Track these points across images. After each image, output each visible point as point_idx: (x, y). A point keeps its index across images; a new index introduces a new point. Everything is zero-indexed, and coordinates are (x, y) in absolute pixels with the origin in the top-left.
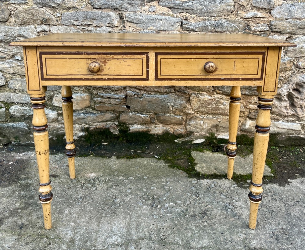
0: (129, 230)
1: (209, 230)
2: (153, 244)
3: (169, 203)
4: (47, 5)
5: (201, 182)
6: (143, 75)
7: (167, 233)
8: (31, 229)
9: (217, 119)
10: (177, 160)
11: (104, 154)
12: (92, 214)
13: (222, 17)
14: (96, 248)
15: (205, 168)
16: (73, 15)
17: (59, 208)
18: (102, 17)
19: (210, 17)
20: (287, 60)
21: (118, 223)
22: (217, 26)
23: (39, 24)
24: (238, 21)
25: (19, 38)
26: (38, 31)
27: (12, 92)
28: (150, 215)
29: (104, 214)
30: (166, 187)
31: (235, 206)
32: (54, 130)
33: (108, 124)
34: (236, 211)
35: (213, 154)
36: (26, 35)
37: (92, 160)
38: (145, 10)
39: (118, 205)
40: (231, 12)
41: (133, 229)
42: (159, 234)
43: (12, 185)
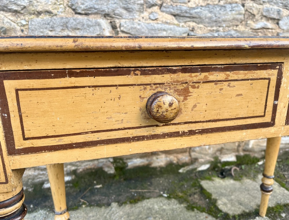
4: (5, 9)
6: (264, 116)
10: (190, 196)
13: (231, 28)
15: (229, 205)
16: (47, 23)
18: (89, 26)
19: (218, 27)
33: (101, 162)
38: (145, 18)
40: (241, 22)
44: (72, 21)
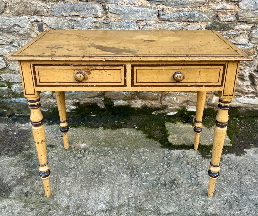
0: (112, 198)
1: (175, 197)
2: (131, 210)
3: (145, 173)
5: (172, 152)
6: (121, 82)
7: (143, 201)
8: (34, 196)
9: (188, 95)
10: (153, 131)
11: (93, 124)
12: (83, 182)
13: (195, 9)
14: (86, 214)
15: (176, 139)
16: (62, 8)
17: (57, 177)
18: (87, 9)
19: (183, 8)
20: (250, 46)
21: (104, 191)
22: (190, 17)
23: (31, 15)
24: (209, 12)
25: (15, 28)
26: (31, 21)
27: (12, 73)
28: (129, 184)
29: (92, 183)
30: (143, 158)
31: (198, 176)
32: (50, 104)
33: (96, 99)
34: (199, 180)
35: (183, 125)
36: (21, 25)
37: (83, 130)
38: (126, 2)
39: (104, 175)
40: (203, 4)
41: (116, 197)
42: (136, 202)
43: (18, 155)
44: (77, 6)
